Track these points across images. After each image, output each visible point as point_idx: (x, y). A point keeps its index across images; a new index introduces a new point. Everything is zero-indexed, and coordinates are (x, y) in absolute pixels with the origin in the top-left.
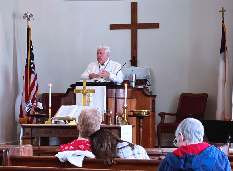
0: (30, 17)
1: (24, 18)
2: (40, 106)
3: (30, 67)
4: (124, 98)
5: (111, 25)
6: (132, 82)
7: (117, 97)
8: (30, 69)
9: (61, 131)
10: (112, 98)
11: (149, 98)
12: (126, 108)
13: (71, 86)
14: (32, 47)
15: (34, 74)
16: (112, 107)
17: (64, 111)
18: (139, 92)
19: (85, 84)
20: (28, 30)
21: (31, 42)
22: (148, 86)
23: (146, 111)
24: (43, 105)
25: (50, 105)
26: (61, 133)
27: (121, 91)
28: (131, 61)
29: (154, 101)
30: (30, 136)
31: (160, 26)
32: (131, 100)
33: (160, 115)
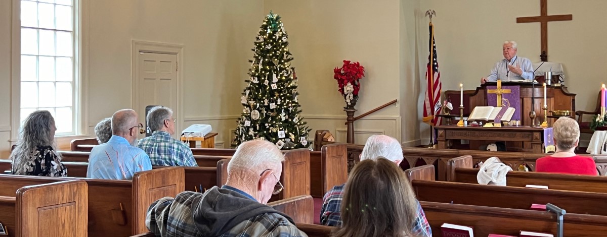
0: (432, 14)
1: (426, 15)
2: (450, 106)
3: (433, 65)
4: (543, 98)
5: (517, 18)
6: (548, 80)
7: (535, 96)
8: (433, 67)
9: (476, 134)
10: (528, 99)
11: (568, 97)
12: (546, 109)
13: (481, 85)
14: (434, 45)
15: (437, 71)
16: (528, 107)
17: (478, 113)
18: (557, 91)
19: (499, 84)
20: (431, 27)
21: (434, 39)
22: (561, 82)
23: (568, 111)
24: (453, 105)
25: (462, 105)
26: (477, 135)
27: (537, 90)
28: (541, 56)
29: (574, 100)
30: (444, 138)
31: (574, 17)
32: (549, 99)
33: (577, 114)
